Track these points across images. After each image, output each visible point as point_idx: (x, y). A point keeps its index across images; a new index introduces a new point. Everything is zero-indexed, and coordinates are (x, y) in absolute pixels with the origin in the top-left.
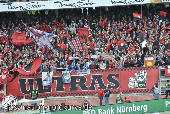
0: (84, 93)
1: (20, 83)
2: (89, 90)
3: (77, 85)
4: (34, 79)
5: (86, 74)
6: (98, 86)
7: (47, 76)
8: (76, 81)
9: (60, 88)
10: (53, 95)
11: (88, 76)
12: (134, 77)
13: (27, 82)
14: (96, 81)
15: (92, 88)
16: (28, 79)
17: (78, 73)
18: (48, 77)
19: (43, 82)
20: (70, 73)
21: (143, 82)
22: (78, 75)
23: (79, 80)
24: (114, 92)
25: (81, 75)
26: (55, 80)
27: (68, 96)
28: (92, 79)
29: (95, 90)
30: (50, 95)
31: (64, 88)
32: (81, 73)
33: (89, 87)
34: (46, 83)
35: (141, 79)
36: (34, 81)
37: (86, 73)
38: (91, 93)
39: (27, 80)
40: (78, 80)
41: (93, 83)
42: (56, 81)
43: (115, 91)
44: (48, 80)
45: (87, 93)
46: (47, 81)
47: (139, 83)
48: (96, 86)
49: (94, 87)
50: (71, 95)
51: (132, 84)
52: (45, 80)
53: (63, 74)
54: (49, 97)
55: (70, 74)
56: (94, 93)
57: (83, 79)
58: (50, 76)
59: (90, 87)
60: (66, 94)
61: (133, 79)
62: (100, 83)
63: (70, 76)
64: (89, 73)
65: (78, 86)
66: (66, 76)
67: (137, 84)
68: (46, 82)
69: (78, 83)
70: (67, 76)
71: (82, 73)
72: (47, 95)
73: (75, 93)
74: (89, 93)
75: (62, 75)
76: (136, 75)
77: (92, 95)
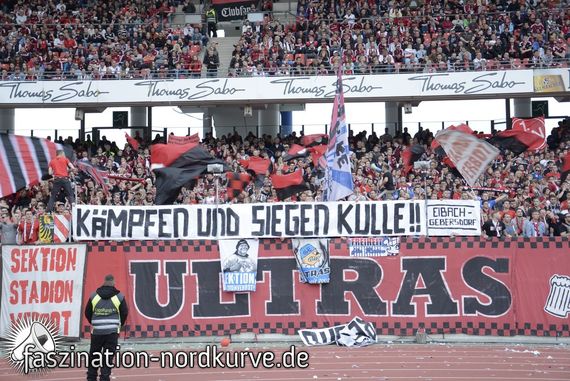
1: (134, 275)
2: (390, 313)
3: (346, 292)
4: (189, 264)
5: (380, 252)
6: (426, 299)
7: (236, 253)
8: (344, 279)
9: (282, 303)
10: (256, 325)
11: (390, 261)
13: (161, 272)
14: (420, 282)
15: (403, 306)
16: (165, 261)
17: (351, 249)
18: (240, 259)
19: (221, 275)
20: (322, 247)
22: (351, 257)
23: (352, 275)
24: (488, 326)
25: (363, 256)
26: (264, 272)
28: (405, 272)
29: (415, 316)
30: (244, 327)
31: (298, 301)
32: (363, 249)
33: (390, 304)
36: (189, 271)
37: (382, 248)
38: (397, 325)
39: (161, 266)
40: (349, 275)
41: (408, 291)
42: (267, 275)
43: (494, 325)
44: (238, 270)
45: (385, 325)
46: (237, 274)
48: (421, 302)
49: (411, 303)
52: (227, 270)
53: (297, 250)
54: (238, 332)
55: (320, 251)
56: (410, 325)
57: (369, 271)
58: (247, 256)
59: (395, 302)
60: (303, 325)
61: (563, 281)
62: (435, 288)
63: (322, 258)
64: (395, 251)
65: (348, 296)
66: (308, 257)
68: (231, 275)
69: (349, 286)
70: (310, 259)
71: (368, 250)
72: (233, 326)
74: (391, 326)
75: (293, 253)
77: (403, 333)
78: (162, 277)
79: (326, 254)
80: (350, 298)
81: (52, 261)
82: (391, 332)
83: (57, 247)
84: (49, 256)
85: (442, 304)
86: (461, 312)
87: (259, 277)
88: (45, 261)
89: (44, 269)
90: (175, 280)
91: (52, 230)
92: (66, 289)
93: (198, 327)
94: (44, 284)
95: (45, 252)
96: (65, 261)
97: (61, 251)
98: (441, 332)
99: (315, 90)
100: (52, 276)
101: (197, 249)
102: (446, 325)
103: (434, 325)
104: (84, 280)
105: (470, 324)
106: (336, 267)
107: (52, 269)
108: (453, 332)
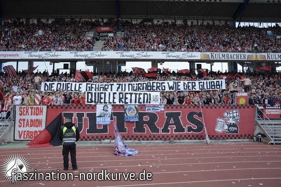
0: (154, 137)
2: (161, 132)
4: (85, 114)
5: (157, 110)
6: (174, 127)
7: (103, 110)
8: (144, 120)
10: (110, 137)
11: (161, 113)
12: (223, 117)
13: (75, 117)
14: (172, 121)
15: (165, 130)
16: (76, 113)
17: (147, 109)
18: (105, 112)
19: (97, 118)
20: (136, 108)
21: (234, 125)
22: (147, 111)
24: (195, 136)
25: (151, 111)
27: (130, 139)
28: (167, 117)
29: (170, 133)
30: (106, 137)
32: (151, 109)
33: (161, 129)
34: (101, 120)
35: (231, 121)
36: (85, 116)
37: (158, 108)
38: (163, 137)
40: (146, 118)
41: (167, 124)
43: (197, 136)
44: (104, 116)
45: (159, 137)
46: (104, 118)
47: (230, 125)
48: (172, 128)
49: (169, 129)
50: (135, 139)
51: (221, 127)
52: (100, 116)
54: (104, 139)
55: (135, 109)
56: (168, 137)
57: (153, 117)
58: (107, 111)
59: (163, 128)
60: (128, 136)
61: (221, 120)
62: (177, 123)
63: (136, 112)
64: (163, 109)
65: (146, 126)
67: (226, 127)
68: (101, 118)
69: (146, 122)
70: (132, 112)
71: (153, 109)
72: (102, 137)
73: (141, 137)
74: (161, 137)
75: (125, 110)
76: (226, 114)
77: (165, 140)
78: (75, 119)
79: (137, 110)
80: (146, 127)
81: (34, 112)
82: (161, 139)
83: (36, 106)
84: (33, 110)
85: (180, 129)
86: (186, 132)
87: (112, 119)
88: (32, 112)
89: (32, 115)
90: (80, 119)
91: (34, 100)
92: (39, 122)
93: (88, 137)
94: (31, 120)
95: (32, 108)
96: (39, 112)
97: (37, 108)
98: (179, 139)
99: (131, 56)
100: (34, 117)
101: (88, 108)
102: (181, 136)
103: (176, 136)
104: (46, 120)
105: (189, 136)
106: (141, 115)
107: (34, 115)
108: (183, 139)
